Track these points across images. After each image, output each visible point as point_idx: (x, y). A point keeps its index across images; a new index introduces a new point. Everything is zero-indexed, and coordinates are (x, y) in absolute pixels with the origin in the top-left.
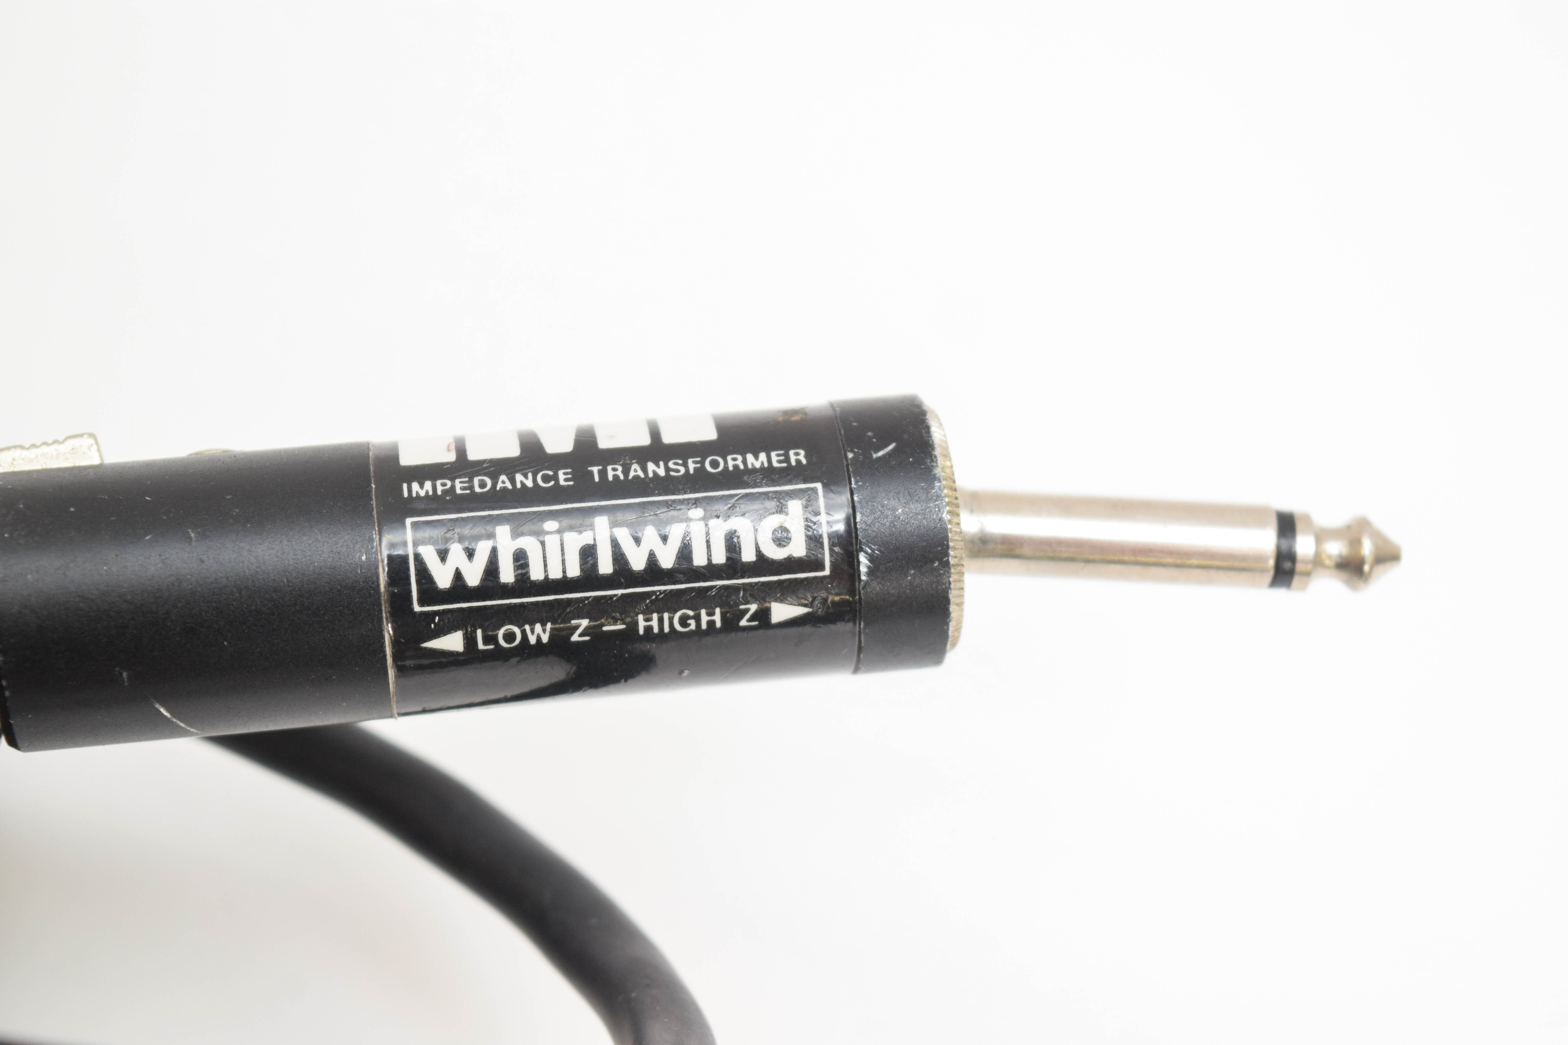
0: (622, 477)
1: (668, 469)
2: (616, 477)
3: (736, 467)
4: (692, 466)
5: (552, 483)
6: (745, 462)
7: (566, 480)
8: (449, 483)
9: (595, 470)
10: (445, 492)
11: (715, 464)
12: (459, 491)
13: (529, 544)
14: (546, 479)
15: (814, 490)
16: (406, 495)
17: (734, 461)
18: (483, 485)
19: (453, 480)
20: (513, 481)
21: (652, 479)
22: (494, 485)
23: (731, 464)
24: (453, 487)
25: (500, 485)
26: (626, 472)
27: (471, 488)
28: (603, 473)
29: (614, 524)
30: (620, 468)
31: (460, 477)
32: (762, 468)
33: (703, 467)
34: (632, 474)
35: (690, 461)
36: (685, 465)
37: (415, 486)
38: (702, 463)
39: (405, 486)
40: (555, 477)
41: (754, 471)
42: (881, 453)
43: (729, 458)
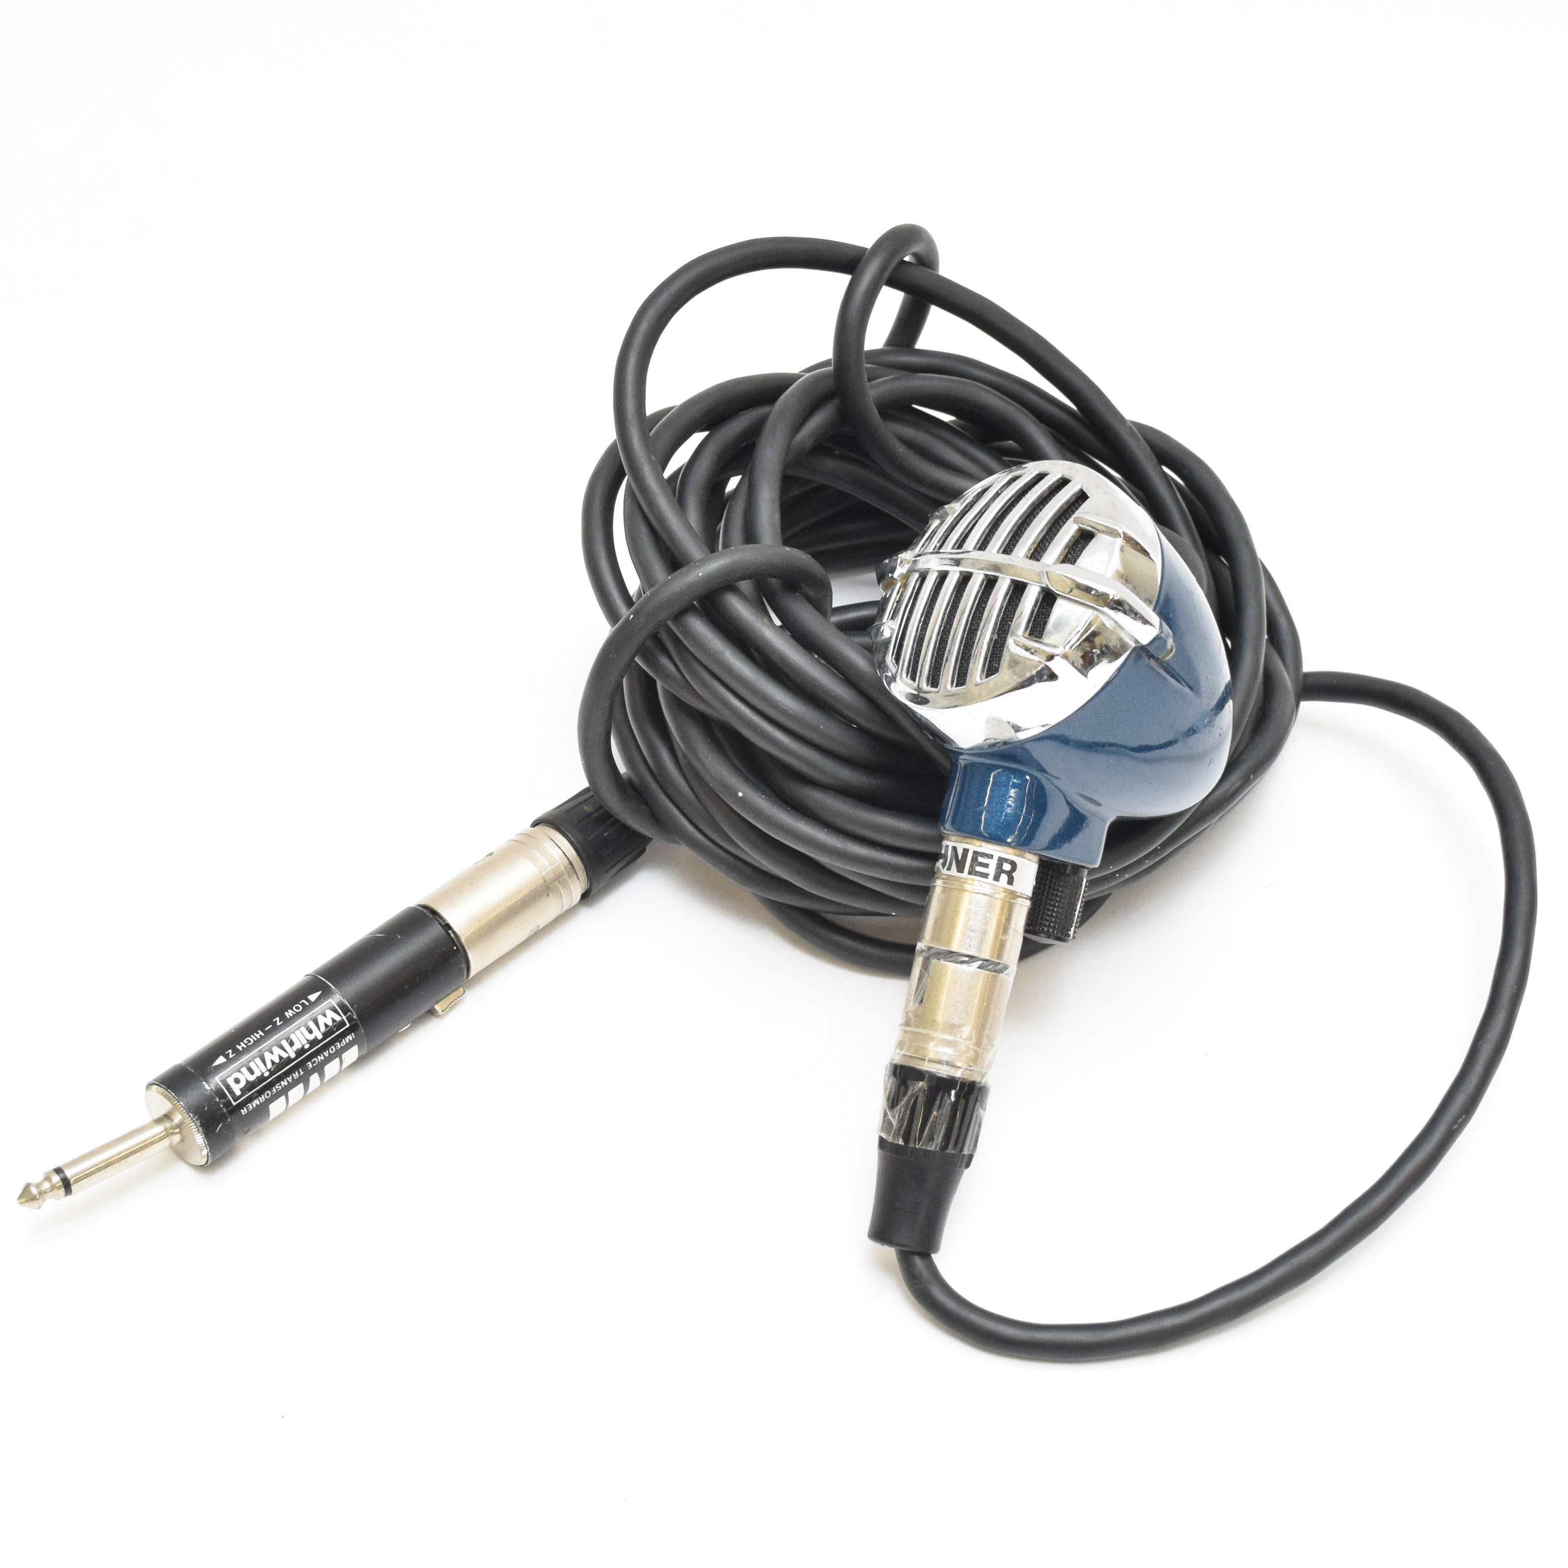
0: (293, 1075)
1: (281, 1085)
2: (295, 1074)
3: (261, 1097)
4: (274, 1090)
5: (313, 1061)
6: (259, 1100)
7: (309, 1065)
8: (342, 1045)
9: (302, 1073)
10: (342, 1041)
11: (268, 1095)
12: (338, 1043)
13: (311, 1037)
14: (315, 1062)
15: (235, 1101)
16: (353, 1034)
17: (262, 1099)
18: (332, 1050)
19: (341, 1047)
20: (324, 1056)
21: (284, 1078)
22: (329, 1051)
23: (263, 1098)
24: (340, 1044)
25: (327, 1052)
26: (293, 1077)
27: (335, 1046)
28: (299, 1073)
29: (289, 1057)
30: (295, 1078)
31: (340, 1049)
32: (253, 1101)
33: (271, 1091)
34: (291, 1077)
35: (275, 1092)
36: (276, 1089)
37: (351, 1039)
38: (272, 1093)
39: (354, 1037)
40: (312, 1064)
41: (255, 1098)
42: (220, 1126)
43: (264, 1099)
